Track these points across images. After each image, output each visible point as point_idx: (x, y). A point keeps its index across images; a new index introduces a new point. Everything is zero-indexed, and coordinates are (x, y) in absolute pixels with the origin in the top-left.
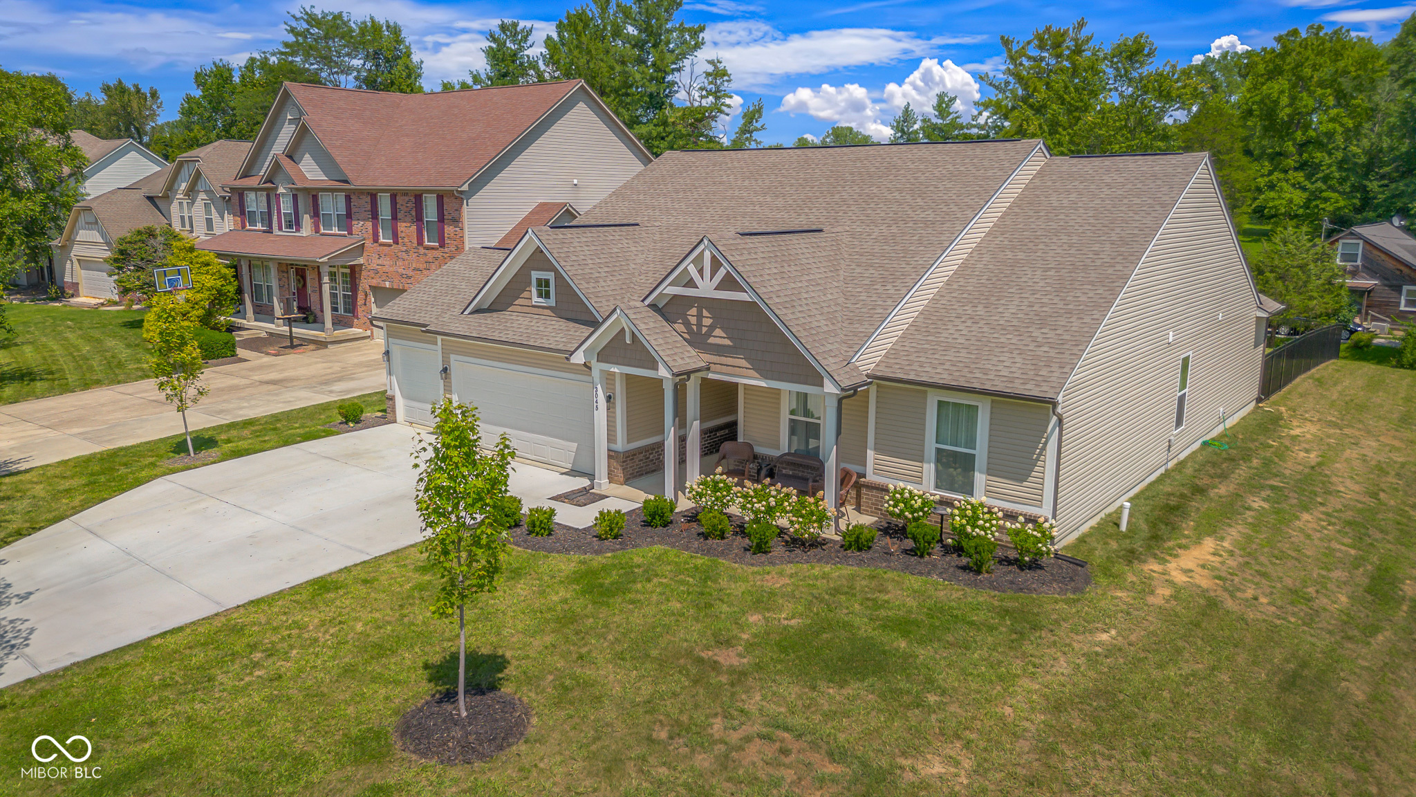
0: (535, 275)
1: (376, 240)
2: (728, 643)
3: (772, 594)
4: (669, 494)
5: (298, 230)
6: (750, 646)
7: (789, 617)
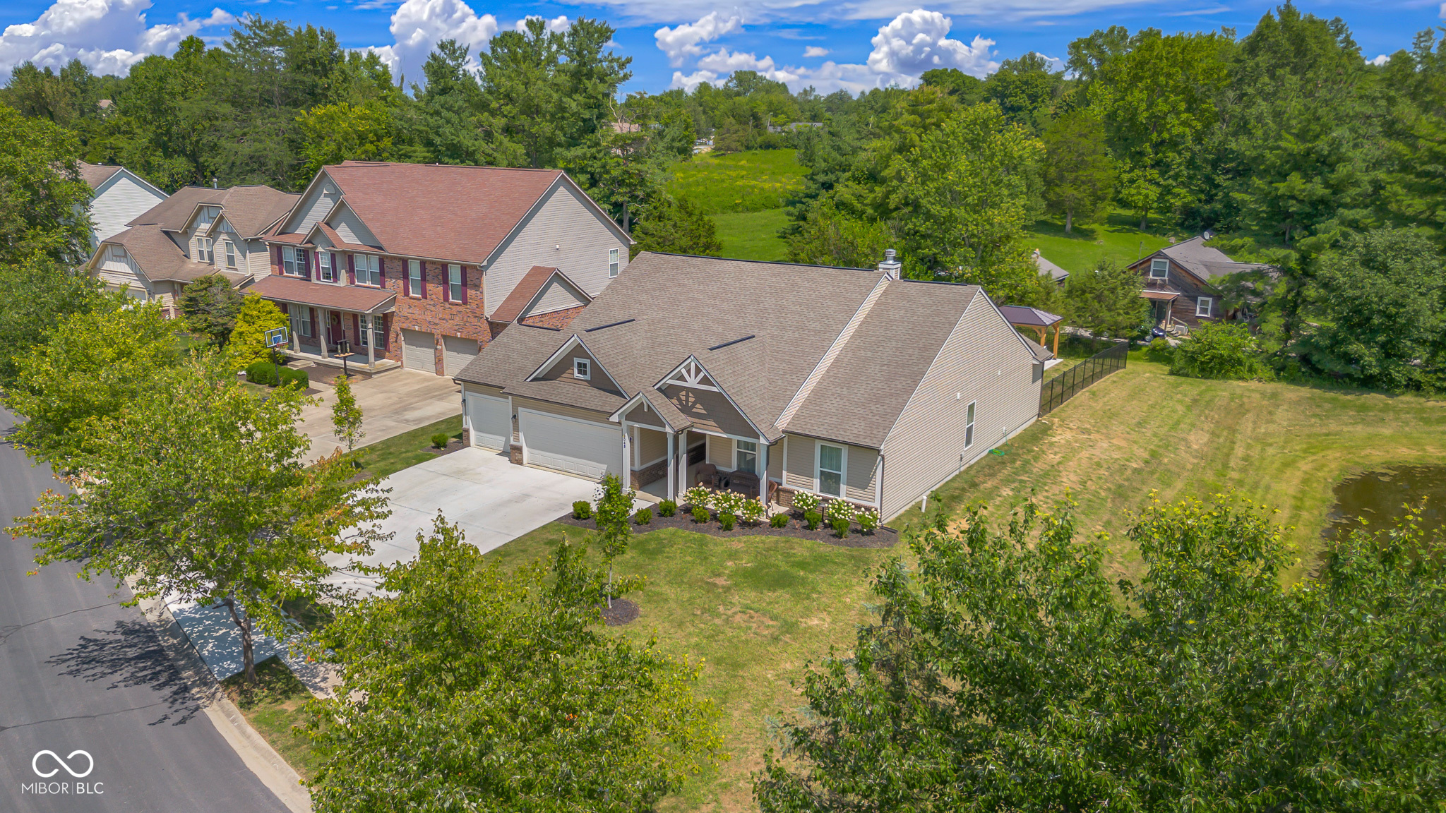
0: (576, 360)
1: (406, 293)
2: (719, 575)
3: (736, 551)
4: (670, 498)
5: (335, 281)
6: (730, 577)
7: (746, 563)
